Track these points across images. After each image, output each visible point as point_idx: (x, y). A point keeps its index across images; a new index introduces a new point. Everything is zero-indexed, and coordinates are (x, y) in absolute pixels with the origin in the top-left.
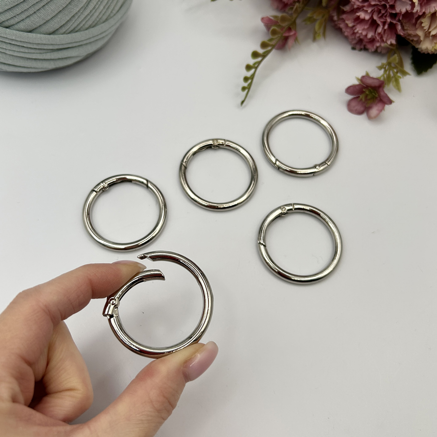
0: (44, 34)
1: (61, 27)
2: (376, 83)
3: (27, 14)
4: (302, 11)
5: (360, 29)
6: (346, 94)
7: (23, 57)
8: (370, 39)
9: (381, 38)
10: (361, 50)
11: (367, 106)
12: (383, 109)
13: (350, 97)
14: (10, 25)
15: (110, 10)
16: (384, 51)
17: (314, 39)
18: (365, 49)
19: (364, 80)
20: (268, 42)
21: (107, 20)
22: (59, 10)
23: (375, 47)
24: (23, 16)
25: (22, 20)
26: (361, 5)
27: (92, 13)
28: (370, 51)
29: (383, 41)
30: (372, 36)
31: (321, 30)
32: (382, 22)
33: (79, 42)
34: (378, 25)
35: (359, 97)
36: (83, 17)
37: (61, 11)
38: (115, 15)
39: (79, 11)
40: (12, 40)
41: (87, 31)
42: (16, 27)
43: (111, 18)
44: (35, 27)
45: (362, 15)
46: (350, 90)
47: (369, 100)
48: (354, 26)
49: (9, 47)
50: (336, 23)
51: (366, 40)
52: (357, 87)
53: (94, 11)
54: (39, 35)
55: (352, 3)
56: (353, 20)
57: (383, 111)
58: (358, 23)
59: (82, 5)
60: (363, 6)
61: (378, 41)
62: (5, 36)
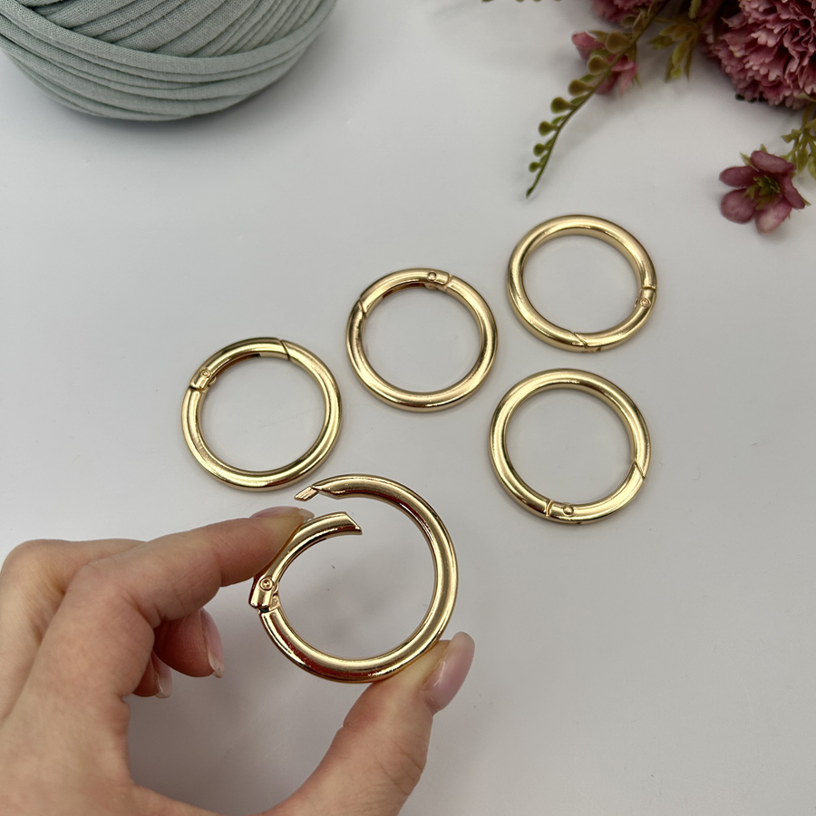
0: (179, 56)
1: (209, 44)
2: (779, 167)
3: (150, 19)
4: (650, 24)
5: (757, 63)
6: (721, 183)
7: (139, 96)
8: (773, 82)
9: (795, 81)
10: (753, 100)
11: (758, 208)
12: (788, 215)
13: (727, 189)
14: (117, 37)
15: (298, 13)
16: (796, 106)
17: (668, 78)
18: (762, 99)
19: (756, 159)
20: (583, 82)
21: (291, 31)
22: (206, 15)
23: (781, 98)
24: (143, 23)
25: (139, 31)
26: (761, 18)
27: (265, 20)
28: (771, 103)
29: (797, 87)
30: (778, 76)
31: (683, 64)
32: (798, 52)
33: (241, 70)
34: (790, 58)
35: (745, 190)
36: (248, 26)
37: (209, 16)
38: (306, 22)
39: (242, 16)
40: (122, 65)
41: (254, 52)
42: (129, 41)
43: (300, 27)
44: (162, 42)
45: (761, 37)
46: (728, 176)
47: (763, 197)
48: (744, 57)
49: (115, 77)
50: (711, 48)
51: (764, 84)
52: (742, 172)
53: (269, 15)
54: (169, 57)
55: (744, 13)
56: (744, 46)
57: (787, 219)
58: (752, 52)
59: (249, 5)
60: (765, 22)
61: (789, 87)
62: (109, 58)
